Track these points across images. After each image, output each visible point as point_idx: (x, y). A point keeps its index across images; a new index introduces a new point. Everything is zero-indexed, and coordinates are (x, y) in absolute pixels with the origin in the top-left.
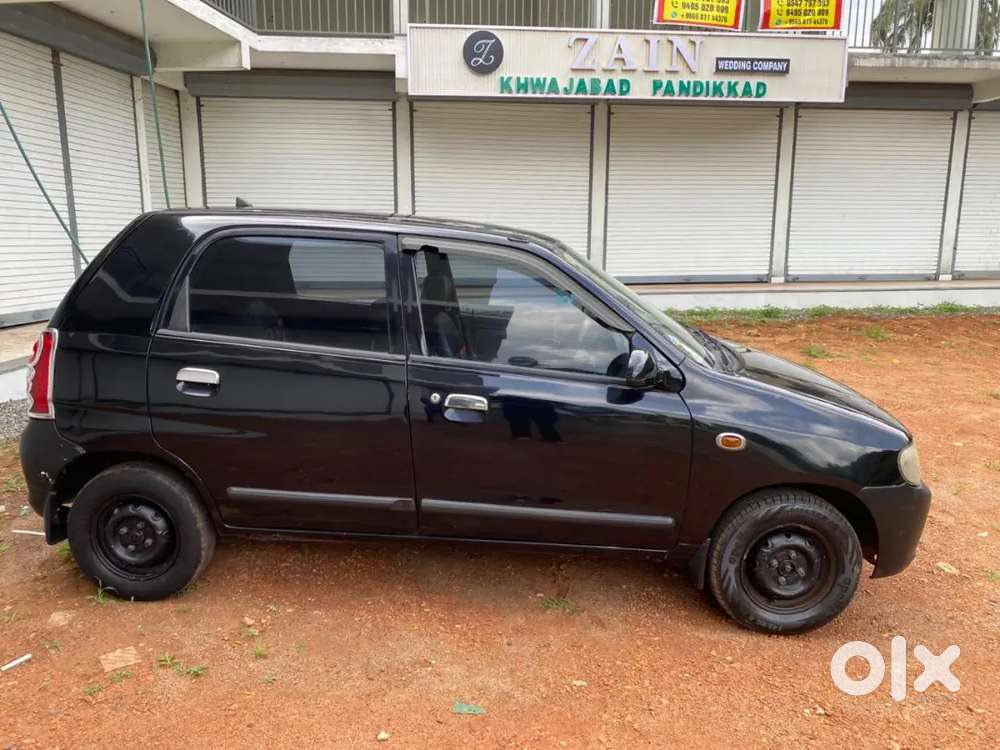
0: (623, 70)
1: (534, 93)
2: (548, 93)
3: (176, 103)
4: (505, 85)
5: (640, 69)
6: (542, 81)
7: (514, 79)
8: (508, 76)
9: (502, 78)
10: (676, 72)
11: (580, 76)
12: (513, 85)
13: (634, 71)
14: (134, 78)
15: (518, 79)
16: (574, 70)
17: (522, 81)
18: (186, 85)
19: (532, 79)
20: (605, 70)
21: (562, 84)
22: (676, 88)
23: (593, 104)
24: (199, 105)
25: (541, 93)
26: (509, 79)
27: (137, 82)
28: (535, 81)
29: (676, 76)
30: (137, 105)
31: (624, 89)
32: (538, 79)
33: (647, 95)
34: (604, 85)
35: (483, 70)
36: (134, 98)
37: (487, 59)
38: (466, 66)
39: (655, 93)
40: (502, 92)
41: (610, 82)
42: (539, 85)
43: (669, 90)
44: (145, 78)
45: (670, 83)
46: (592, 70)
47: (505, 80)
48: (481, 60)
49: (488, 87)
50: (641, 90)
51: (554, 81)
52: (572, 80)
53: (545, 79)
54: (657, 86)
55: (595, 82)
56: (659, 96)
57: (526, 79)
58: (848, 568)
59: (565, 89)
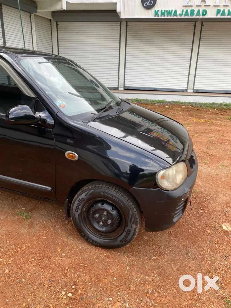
0: (205, 6)
1: (167, 16)
2: (173, 16)
3: (50, 24)
4: (156, 13)
5: (212, 5)
6: (171, 11)
7: (160, 11)
8: (158, 9)
9: (156, 11)
10: (227, 6)
11: (187, 8)
12: (159, 13)
13: (209, 6)
14: (31, 14)
15: (162, 11)
16: (184, 6)
17: (163, 12)
18: (52, 17)
19: (167, 10)
20: (197, 6)
21: (179, 12)
22: (226, 13)
23: (195, 21)
24: (57, 25)
25: (170, 16)
26: (158, 11)
27: (33, 16)
28: (168, 11)
29: (227, 7)
30: (32, 23)
31: (204, 14)
32: (169, 11)
33: (214, 16)
34: (196, 12)
35: (148, 8)
36: (31, 21)
37: (150, 3)
38: (142, 6)
39: (217, 15)
40: (155, 16)
41: (199, 11)
42: (169, 13)
43: (223, 14)
44: (35, 14)
45: (224, 11)
46: (192, 6)
47: (157, 11)
48: (148, 3)
49: (150, 14)
50: (211, 14)
51: (176, 11)
52: (183, 11)
53: (172, 10)
54: (218, 11)
55: (192, 11)
56: (219, 16)
57: (165, 10)
58: (129, 225)
59: (180, 14)
